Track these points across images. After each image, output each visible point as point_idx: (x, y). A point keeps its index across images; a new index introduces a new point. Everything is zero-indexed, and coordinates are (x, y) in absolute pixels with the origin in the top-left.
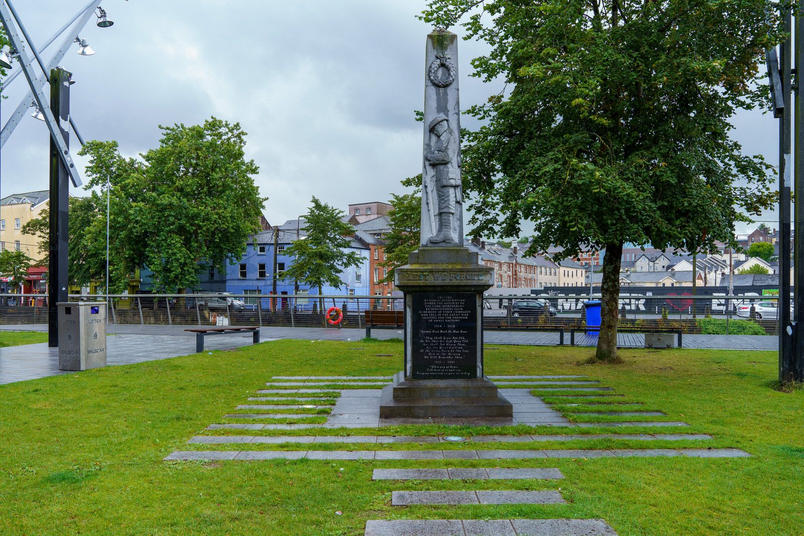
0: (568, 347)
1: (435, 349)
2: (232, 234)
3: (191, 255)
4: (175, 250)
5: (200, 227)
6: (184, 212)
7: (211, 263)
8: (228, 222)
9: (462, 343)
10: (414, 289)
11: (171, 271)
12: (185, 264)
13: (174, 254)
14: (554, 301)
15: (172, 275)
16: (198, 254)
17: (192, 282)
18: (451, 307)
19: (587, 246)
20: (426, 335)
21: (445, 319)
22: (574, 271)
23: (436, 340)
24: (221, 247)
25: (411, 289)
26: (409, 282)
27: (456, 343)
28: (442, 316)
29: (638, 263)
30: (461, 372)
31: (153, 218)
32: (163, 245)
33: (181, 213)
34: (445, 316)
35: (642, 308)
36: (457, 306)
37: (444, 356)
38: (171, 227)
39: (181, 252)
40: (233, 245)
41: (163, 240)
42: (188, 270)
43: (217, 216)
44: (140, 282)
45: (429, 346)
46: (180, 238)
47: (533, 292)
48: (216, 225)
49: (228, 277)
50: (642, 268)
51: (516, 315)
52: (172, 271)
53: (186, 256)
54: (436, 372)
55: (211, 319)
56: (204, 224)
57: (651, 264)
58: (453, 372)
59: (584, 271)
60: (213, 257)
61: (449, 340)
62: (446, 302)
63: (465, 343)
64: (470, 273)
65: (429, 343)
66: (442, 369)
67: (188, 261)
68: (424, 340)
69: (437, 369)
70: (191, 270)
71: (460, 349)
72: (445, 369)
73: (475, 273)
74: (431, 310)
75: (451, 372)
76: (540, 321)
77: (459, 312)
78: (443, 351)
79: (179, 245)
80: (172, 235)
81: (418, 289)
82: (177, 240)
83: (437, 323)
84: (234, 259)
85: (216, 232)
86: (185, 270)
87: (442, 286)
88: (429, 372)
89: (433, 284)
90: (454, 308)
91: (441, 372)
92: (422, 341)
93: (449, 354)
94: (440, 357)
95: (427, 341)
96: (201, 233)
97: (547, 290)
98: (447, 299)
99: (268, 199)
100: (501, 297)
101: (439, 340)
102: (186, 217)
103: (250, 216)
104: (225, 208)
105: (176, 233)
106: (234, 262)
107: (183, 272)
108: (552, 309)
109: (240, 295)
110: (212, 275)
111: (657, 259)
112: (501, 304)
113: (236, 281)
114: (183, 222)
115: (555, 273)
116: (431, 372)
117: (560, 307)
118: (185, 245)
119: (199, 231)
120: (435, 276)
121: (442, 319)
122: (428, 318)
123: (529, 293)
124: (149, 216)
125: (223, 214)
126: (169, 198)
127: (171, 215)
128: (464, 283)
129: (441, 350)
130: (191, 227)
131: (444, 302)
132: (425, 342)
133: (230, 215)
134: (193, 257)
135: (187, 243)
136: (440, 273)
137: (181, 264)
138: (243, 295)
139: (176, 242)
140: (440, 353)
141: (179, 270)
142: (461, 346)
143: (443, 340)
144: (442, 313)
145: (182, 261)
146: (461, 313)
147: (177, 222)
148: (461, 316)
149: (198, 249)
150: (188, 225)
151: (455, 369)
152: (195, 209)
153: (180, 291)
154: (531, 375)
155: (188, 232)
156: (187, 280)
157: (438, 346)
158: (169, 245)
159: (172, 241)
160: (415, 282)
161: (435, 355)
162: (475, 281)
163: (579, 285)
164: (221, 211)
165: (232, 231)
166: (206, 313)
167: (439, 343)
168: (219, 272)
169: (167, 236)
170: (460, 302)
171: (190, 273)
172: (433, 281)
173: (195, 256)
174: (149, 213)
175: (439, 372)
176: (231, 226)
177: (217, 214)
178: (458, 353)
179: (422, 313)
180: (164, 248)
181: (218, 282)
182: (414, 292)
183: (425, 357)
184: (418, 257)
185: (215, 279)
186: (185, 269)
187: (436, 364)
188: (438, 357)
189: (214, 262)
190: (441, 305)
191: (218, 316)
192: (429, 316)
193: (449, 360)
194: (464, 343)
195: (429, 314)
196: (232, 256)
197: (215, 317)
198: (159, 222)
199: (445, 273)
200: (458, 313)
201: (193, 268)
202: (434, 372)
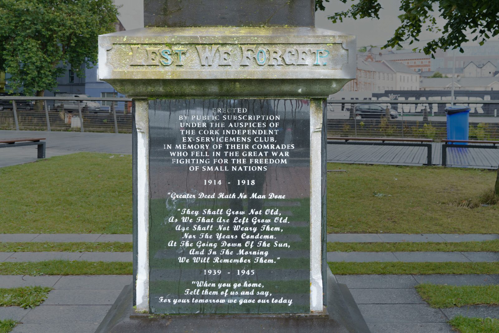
0: (439, 168)
1: (204, 241)
2: (88, 39)
3: (47, 59)
4: (31, 55)
5: (54, 32)
6: (41, 18)
7: (69, 67)
8: (83, 28)
9: (272, 225)
10: (150, 89)
11: (27, 74)
12: (42, 67)
13: (30, 58)
14: (394, 105)
15: (29, 78)
16: (55, 58)
17: (50, 84)
18: (246, 135)
19: (474, 31)
20: (182, 203)
21: (229, 166)
22: (410, 76)
23: (207, 217)
24: (78, 52)
25: (141, 89)
26: (135, 69)
27: (259, 225)
28: (223, 156)
29: (466, 70)
30: (269, 298)
31: (9, 23)
32: (19, 50)
33: (37, 19)
34: (230, 158)
35: (480, 111)
36: (260, 132)
37: (229, 257)
38: (28, 31)
39: (37, 55)
40: (89, 49)
41: (19, 45)
42: (45, 73)
43: (72, 22)
44: (5, 84)
45: (191, 232)
46: (37, 43)
47: (374, 95)
48: (71, 31)
49: (87, 81)
50: (470, 74)
51: (359, 118)
52: (29, 74)
53: (43, 60)
54: (209, 297)
55: (67, 120)
56: (59, 29)
57: (479, 70)
58: (250, 297)
59: (418, 76)
60: (72, 61)
61: (240, 217)
62: (233, 122)
63: (281, 225)
64: (293, 49)
65: (191, 226)
66: (224, 289)
67: (44, 64)
68: (178, 216)
69: (210, 289)
70: (47, 73)
71: (268, 241)
72: (231, 289)
73: (307, 48)
74: (194, 143)
75: (245, 297)
76: (382, 124)
77: (266, 147)
78: (224, 244)
79: (35, 49)
80: (29, 40)
81: (161, 89)
82: (33, 44)
83: (209, 175)
84: (91, 63)
85: (73, 37)
86: (41, 74)
87: (220, 82)
88: (191, 297)
89: (196, 77)
90: (253, 137)
91: (219, 297)
92: (171, 220)
93: (241, 252)
94: (217, 260)
95: (184, 220)
96: (56, 37)
97: (387, 93)
98: (236, 114)
99: (122, 6)
100: (343, 101)
101: (216, 217)
102: (42, 22)
103: (106, 22)
104: (80, 14)
105: (33, 38)
106: (91, 66)
107: (40, 76)
108: (393, 112)
109: (98, 99)
110: (72, 79)
111: (484, 65)
112: (343, 107)
113: (94, 84)
114: (39, 27)
115: (392, 78)
116: (196, 297)
117: (400, 110)
118: (42, 49)
119: (54, 36)
120: (203, 55)
121: (224, 165)
122: (188, 161)
123: (371, 96)
124: (6, 21)
125: (78, 20)
126: (26, 3)
127: (27, 20)
128: (276, 73)
129: (219, 243)
130: (46, 32)
131: (227, 122)
132: (180, 222)
133: (85, 21)
134: (49, 61)
135: (43, 47)
136: (215, 47)
137: (37, 67)
138: (101, 98)
139: (33, 46)
140: (219, 249)
141: (36, 73)
142: (269, 233)
143: (224, 216)
144: (224, 148)
145: (38, 64)
146: (270, 151)
147: (33, 27)
148: (270, 156)
149: (55, 53)
150: (43, 30)
151: (257, 289)
152: (51, 15)
153: (38, 94)
154: (404, 232)
155: (44, 36)
156: (44, 82)
157: (214, 232)
158: (25, 49)
159: (29, 46)
160: (150, 69)
161: (206, 255)
162: (304, 69)
163: (414, 89)
164: (75, 17)
165: (88, 36)
166: (62, 114)
167: (216, 224)
168: (78, 76)
169: (23, 41)
170: (268, 122)
171: (47, 76)
172: (199, 68)
173: (51, 60)
174: (6, 18)
175: (215, 297)
176: (85, 31)
177: (72, 20)
178: (264, 249)
179: (174, 149)
180: (21, 51)
181: (78, 85)
182: (152, 95)
183: (181, 260)
184: (165, 10)
185: (75, 83)
186: (42, 72)
187: (208, 278)
188: (212, 260)
189: (72, 66)
190: (221, 130)
191: (73, 116)
192: (189, 157)
193: (241, 266)
194: (278, 225)
195: (189, 151)
196: (88, 60)
197: (70, 118)
198: (16, 27)
199: (228, 48)
200: (263, 151)
201: (50, 71)
202: (203, 297)
